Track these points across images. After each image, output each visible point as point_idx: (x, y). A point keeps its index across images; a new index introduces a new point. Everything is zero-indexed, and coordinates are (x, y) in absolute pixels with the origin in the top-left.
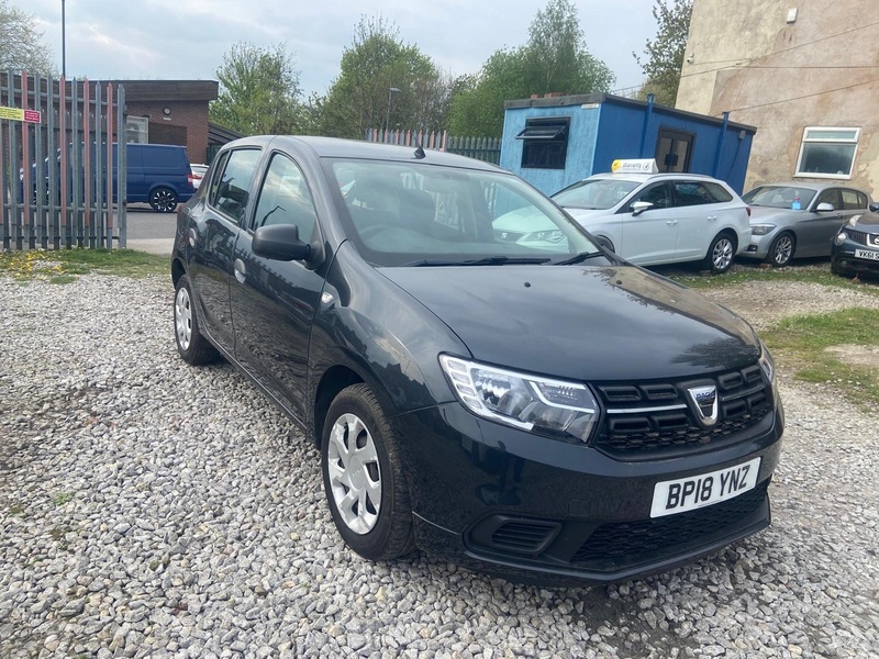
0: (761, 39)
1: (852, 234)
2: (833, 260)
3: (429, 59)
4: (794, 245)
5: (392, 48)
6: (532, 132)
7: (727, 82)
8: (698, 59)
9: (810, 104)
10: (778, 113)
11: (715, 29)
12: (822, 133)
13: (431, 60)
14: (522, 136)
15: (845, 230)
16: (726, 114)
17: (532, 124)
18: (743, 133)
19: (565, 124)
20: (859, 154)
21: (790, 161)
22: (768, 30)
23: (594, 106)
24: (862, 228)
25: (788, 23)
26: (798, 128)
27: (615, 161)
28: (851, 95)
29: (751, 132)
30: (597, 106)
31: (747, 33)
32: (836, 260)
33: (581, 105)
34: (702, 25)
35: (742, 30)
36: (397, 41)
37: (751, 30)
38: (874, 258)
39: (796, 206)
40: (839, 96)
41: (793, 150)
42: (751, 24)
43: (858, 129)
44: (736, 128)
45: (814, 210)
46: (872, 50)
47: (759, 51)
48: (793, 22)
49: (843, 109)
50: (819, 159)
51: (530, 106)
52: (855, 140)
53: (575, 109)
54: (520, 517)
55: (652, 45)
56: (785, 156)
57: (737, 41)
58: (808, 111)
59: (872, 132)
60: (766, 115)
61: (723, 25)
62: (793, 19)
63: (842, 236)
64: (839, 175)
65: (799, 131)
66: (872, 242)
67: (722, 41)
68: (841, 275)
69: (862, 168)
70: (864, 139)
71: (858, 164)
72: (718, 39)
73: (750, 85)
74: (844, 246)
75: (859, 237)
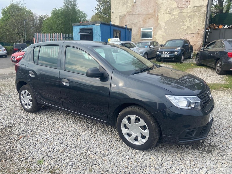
0: (128, 7)
1: (160, 52)
2: (156, 57)
3: (30, 10)
4: (147, 55)
5: (18, 7)
6: (82, 32)
7: (122, 17)
8: (114, 12)
9: (141, 23)
10: (135, 25)
11: (117, 4)
12: (145, 29)
13: (31, 11)
14: (79, 33)
15: (158, 51)
16: (126, 26)
17: (82, 30)
18: (130, 30)
19: (91, 30)
20: (153, 33)
21: (139, 36)
22: (130, 5)
23: (98, 25)
24: (162, 50)
25: (134, 3)
26: (140, 28)
27: (109, 39)
28: (150, 20)
29: (131, 30)
30: (99, 25)
31: (125, 5)
32: (157, 58)
33: (95, 25)
34: (114, 3)
35: (124, 5)
36: (19, 5)
37: (126, 5)
38: (166, 57)
39: (146, 47)
40: (147, 20)
41: (139, 33)
42: (125, 3)
43: (152, 28)
44: (128, 29)
45: (150, 47)
46: (153, 9)
47: (128, 10)
48: (135, 3)
49: (149, 23)
50: (145, 35)
51: (80, 25)
52: (152, 30)
53: (93, 26)
54: (190, 129)
55: (96, 7)
56: (138, 35)
57: (123, 7)
58: (141, 24)
59: (155, 28)
60: (132, 25)
61: (119, 3)
62: (135, 2)
63: (158, 53)
64: (150, 39)
65: (140, 29)
66: (165, 53)
67: (119, 7)
68: (159, 61)
69: (154, 36)
70: (154, 30)
71: (153, 36)
72: (118, 7)
73: (128, 18)
74: (159, 55)
75: (161, 52)
